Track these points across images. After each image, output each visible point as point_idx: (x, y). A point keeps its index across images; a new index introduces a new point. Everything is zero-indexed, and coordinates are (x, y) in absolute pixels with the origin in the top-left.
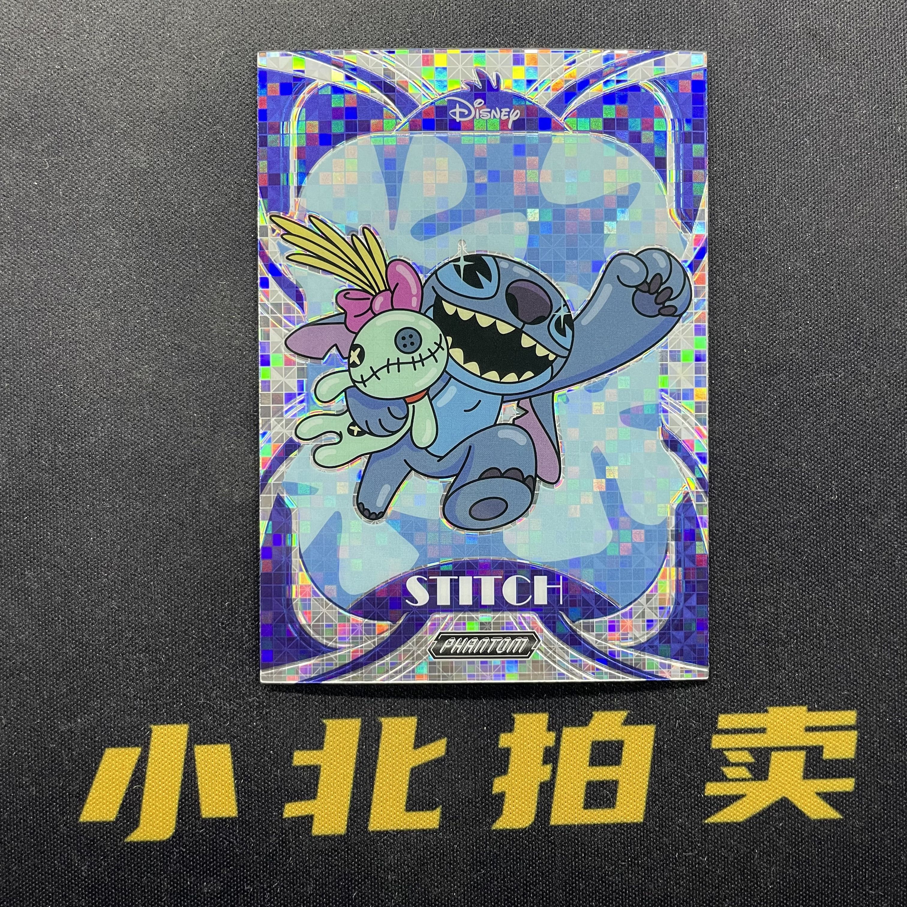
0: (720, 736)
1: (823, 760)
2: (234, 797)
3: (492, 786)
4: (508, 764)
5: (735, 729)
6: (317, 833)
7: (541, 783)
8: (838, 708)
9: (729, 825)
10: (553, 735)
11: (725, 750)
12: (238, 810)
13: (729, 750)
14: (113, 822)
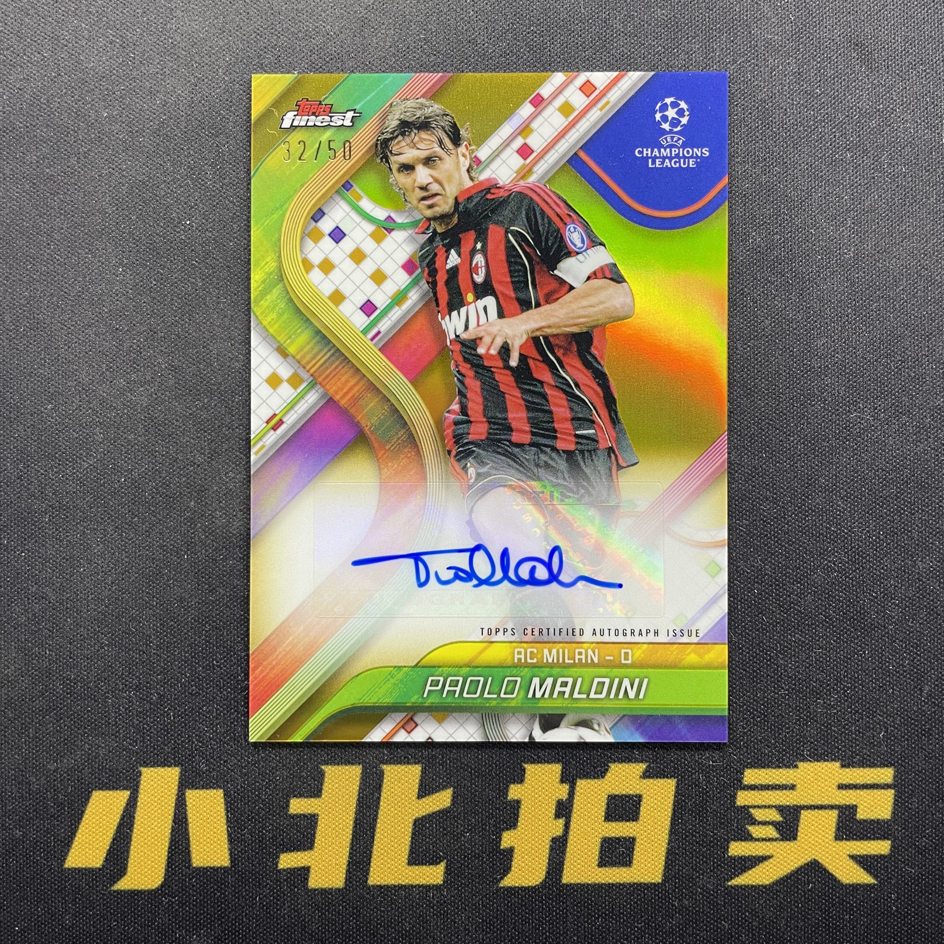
0: (746, 792)
1: (855, 820)
2: (226, 846)
3: (500, 840)
4: (518, 817)
5: (762, 785)
6: (313, 886)
7: (553, 839)
8: (873, 765)
9: (754, 888)
10: (566, 787)
11: (751, 807)
12: (231, 859)
13: (755, 807)
14: (100, 869)
